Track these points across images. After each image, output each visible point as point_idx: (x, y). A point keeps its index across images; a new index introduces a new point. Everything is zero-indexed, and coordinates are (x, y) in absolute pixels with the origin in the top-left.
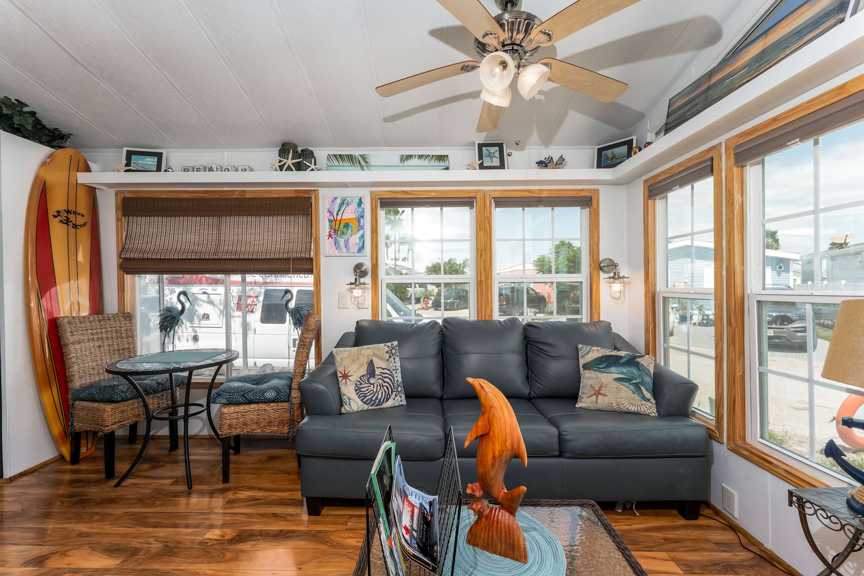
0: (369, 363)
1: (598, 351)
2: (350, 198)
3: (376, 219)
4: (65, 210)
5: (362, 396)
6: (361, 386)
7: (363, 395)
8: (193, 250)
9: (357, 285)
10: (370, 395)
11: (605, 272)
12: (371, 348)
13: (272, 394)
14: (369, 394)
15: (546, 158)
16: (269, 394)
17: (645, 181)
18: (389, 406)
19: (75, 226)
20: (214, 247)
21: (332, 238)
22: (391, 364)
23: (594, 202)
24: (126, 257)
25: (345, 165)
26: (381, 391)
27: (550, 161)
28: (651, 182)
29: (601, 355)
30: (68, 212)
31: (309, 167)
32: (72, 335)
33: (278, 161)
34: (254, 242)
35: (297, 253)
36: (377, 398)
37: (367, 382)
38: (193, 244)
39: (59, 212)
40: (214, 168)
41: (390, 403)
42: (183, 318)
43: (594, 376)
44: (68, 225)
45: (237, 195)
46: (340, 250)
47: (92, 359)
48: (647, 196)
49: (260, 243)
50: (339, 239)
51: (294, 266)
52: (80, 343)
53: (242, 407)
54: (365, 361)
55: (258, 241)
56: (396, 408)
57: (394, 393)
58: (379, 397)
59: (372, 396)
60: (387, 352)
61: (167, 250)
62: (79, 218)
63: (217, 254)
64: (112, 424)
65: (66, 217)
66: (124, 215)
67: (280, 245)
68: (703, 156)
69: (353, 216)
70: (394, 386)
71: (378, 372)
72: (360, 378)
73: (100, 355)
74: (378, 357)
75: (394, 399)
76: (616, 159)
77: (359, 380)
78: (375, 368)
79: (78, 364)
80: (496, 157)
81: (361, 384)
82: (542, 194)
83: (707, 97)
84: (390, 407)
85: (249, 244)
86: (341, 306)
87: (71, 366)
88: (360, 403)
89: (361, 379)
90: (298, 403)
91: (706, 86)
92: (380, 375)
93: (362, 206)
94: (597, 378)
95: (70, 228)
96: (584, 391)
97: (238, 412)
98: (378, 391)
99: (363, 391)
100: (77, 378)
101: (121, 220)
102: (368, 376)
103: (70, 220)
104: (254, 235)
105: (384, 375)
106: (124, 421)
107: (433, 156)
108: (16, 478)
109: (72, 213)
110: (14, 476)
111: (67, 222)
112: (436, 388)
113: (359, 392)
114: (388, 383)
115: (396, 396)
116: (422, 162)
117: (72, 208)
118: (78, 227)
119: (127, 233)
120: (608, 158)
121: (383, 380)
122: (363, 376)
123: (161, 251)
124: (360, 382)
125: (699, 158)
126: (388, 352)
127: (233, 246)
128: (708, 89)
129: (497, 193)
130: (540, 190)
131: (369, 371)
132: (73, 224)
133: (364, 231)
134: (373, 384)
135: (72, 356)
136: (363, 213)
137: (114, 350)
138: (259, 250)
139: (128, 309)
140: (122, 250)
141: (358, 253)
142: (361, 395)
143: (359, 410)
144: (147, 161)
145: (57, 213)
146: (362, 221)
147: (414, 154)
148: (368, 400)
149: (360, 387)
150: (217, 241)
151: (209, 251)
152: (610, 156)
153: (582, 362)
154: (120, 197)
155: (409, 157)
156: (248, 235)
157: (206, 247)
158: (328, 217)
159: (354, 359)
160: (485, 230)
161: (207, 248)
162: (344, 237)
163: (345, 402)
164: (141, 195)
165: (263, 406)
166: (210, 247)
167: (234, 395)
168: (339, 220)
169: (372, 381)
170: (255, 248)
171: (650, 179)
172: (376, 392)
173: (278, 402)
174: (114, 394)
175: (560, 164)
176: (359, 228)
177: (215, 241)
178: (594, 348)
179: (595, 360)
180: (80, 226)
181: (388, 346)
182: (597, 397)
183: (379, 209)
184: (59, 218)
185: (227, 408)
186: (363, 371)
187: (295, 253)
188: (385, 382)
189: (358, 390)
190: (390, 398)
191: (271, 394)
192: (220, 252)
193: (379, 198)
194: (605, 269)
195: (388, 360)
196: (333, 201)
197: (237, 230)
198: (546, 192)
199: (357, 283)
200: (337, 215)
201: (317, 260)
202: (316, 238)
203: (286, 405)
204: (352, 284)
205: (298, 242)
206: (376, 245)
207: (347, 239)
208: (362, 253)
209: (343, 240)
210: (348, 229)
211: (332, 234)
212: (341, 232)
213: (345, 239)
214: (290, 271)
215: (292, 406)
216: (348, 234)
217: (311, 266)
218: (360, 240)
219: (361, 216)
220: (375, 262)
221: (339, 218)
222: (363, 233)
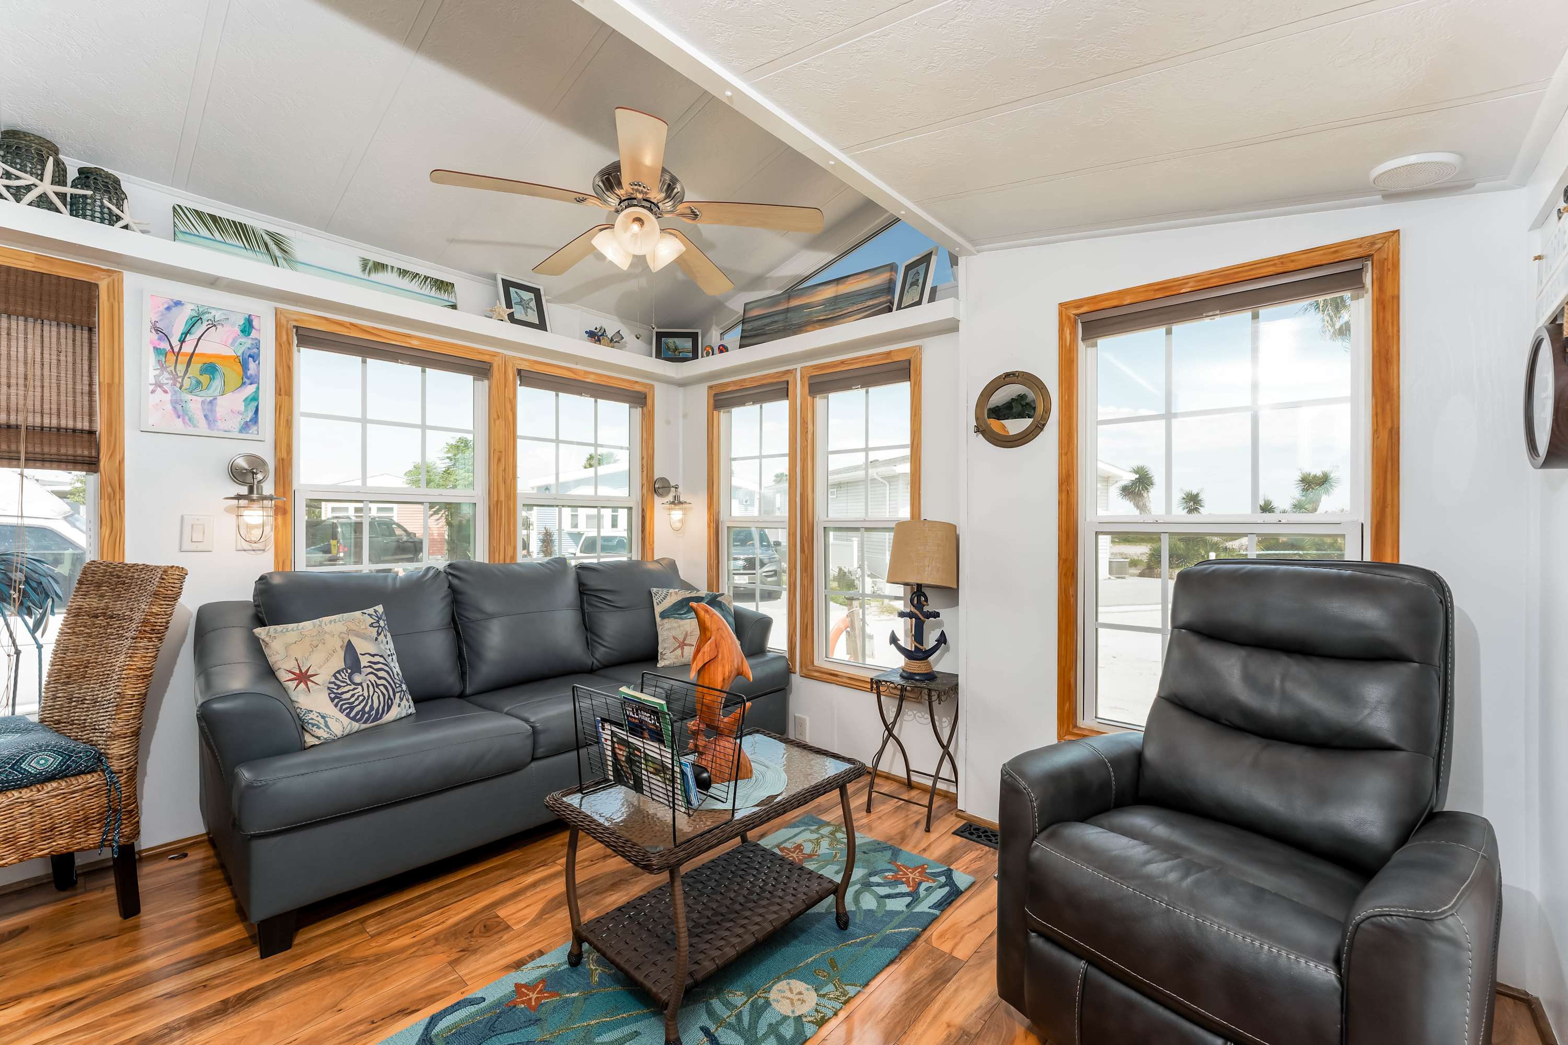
0: (347, 646)
1: (676, 593)
2: (222, 313)
3: (289, 369)
5: (347, 709)
6: (340, 691)
7: (347, 706)
9: (254, 500)
10: (359, 704)
11: (661, 495)
12: (339, 621)
13: (47, 761)
14: (357, 703)
15: (596, 329)
16: (38, 763)
17: (710, 388)
18: (392, 719)
21: (166, 391)
22: (382, 646)
23: (649, 401)
25: (230, 241)
26: (376, 695)
27: (602, 335)
28: (717, 391)
29: (680, 598)
35: (42, 413)
36: (372, 708)
37: (349, 683)
41: (394, 713)
43: (675, 625)
46: (190, 420)
48: (711, 407)
50: (187, 396)
51: (29, 445)
54: (337, 644)
56: (404, 720)
57: (398, 695)
58: (376, 706)
59: (362, 705)
60: (371, 625)
68: (779, 377)
69: (229, 352)
70: (395, 683)
71: (364, 661)
72: (334, 675)
74: (358, 635)
75: (399, 705)
76: (680, 352)
77: (333, 680)
78: (360, 656)
80: (531, 308)
81: (339, 687)
82: (587, 378)
83: (787, 318)
84: (394, 721)
86: (187, 545)
88: (346, 721)
89: (337, 678)
90: (128, 769)
91: (785, 307)
92: (370, 667)
93: (254, 334)
94: (679, 627)
96: (666, 645)
98: (371, 694)
99: (345, 700)
102: (349, 671)
105: (376, 667)
107: (426, 278)
112: (451, 680)
113: (338, 703)
114: (384, 679)
115: (401, 699)
116: (404, 283)
120: (668, 348)
121: (376, 675)
122: (338, 672)
124: (336, 684)
125: (774, 378)
126: (374, 625)
128: (787, 310)
129: (526, 363)
130: (586, 372)
131: (348, 662)
133: (258, 388)
134: (360, 684)
136: (255, 350)
141: (240, 431)
142: (344, 707)
143: (345, 733)
146: (252, 365)
147: (390, 264)
148: (357, 713)
149: (338, 693)
152: (672, 346)
153: (658, 610)
155: (379, 267)
158: (151, 342)
159: (315, 643)
160: (506, 419)
162: (202, 394)
163: (313, 725)
165: (20, 795)
168: (185, 354)
169: (357, 678)
171: (716, 386)
172: (369, 696)
173: (66, 776)
175: (616, 342)
176: (245, 380)
178: (671, 591)
179: (674, 605)
181: (370, 615)
182: (683, 649)
183: (295, 348)
186: (338, 662)
187: (37, 415)
188: (380, 678)
189: (336, 698)
190: (392, 704)
191: (41, 762)
193: (294, 327)
194: (660, 491)
195: (376, 639)
196: (168, 309)
198: (593, 376)
199: (255, 496)
200: (179, 341)
201: (113, 439)
202: (110, 385)
203: (95, 779)
204: (239, 497)
205: (43, 387)
206: (287, 420)
207: (209, 399)
208: (252, 433)
209: (200, 399)
210: (214, 378)
211: (166, 381)
212: (194, 382)
213: (203, 399)
214: (19, 459)
215: (114, 777)
216: (212, 389)
217: (93, 452)
218: (246, 406)
219: (250, 356)
220: (286, 456)
221: (188, 348)
222: (255, 392)
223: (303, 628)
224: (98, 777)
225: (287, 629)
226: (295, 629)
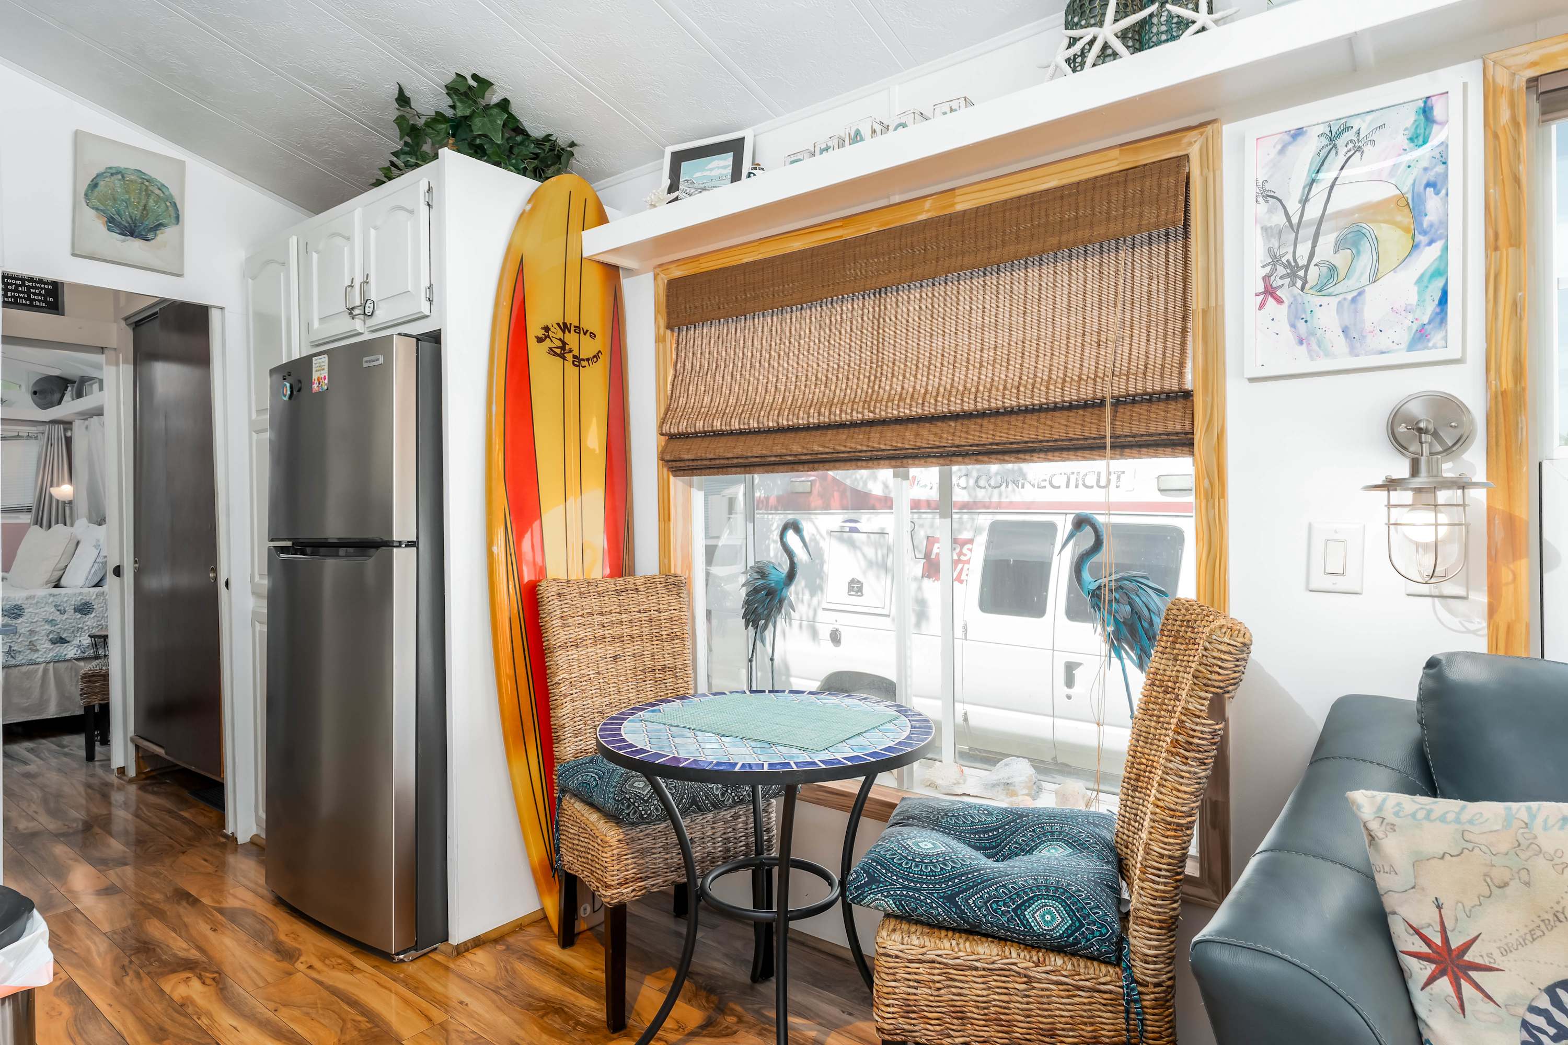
2: (1369, 118)
3: (1518, 181)
4: (558, 324)
8: (813, 400)
9: (1421, 490)
13: (1054, 918)
16: (1043, 917)
19: (578, 361)
20: (865, 386)
21: (1279, 301)
24: (672, 431)
30: (565, 327)
31: (1190, 23)
32: (564, 626)
33: (1066, 42)
34: (978, 354)
35: (1128, 374)
38: (813, 382)
39: (547, 329)
40: (866, 131)
42: (792, 593)
44: (564, 358)
45: (928, 211)
46: (1320, 346)
47: (600, 689)
49: (999, 357)
50: (1313, 300)
51: (1117, 424)
52: (577, 646)
53: (947, 945)
55: (992, 352)
61: (754, 404)
62: (585, 339)
63: (872, 405)
64: (620, 884)
65: (560, 339)
66: (669, 327)
67: (1067, 354)
69: (1385, 192)
72: (1551, 991)
73: (616, 680)
77: (1544, 1002)
79: (573, 700)
85: (964, 364)
86: (1320, 581)
87: (559, 702)
89: (1557, 1002)
90: (1157, 985)
93: (1436, 135)
95: (568, 364)
97: (933, 962)
100: (568, 734)
101: (664, 340)
103: (567, 347)
104: (979, 333)
106: (647, 878)
108: (467, 950)
109: (573, 329)
110: (465, 943)
111: (561, 351)
117: (572, 320)
118: (583, 363)
119: (676, 371)
122: (1564, 984)
123: (741, 408)
124: (1551, 1021)
127: (916, 375)
132: (574, 357)
133: (1446, 248)
135: (560, 678)
136: (1440, 169)
137: (643, 671)
138: (996, 379)
139: (677, 568)
140: (667, 413)
141: (1411, 347)
144: (711, 170)
145: (543, 332)
146: (1432, 203)
150: (874, 365)
151: (852, 397)
154: (664, 278)
156: (960, 335)
157: (844, 388)
158: (1258, 221)
159: (1499, 874)
161: (846, 389)
162: (1340, 288)
164: (703, 266)
165: (1018, 958)
166: (854, 387)
167: (918, 890)
168: (1309, 224)
170: (983, 376)
173: (1074, 954)
174: (623, 804)
176: (1419, 238)
177: (868, 366)
180: (588, 360)
184: (547, 343)
185: (897, 936)
186: (1563, 954)
187: (1123, 378)
191: (1048, 917)
192: (880, 398)
193: (1530, 79)
196: (1284, 149)
197: (928, 322)
199: (1423, 480)
200: (1300, 202)
201: (1209, 399)
202: (1205, 312)
203: (1108, 979)
204: (1391, 484)
205: (1132, 336)
206: (1515, 304)
207: (1349, 297)
208: (1435, 347)
209: (1334, 301)
210: (1359, 252)
211: (1280, 282)
212: (1325, 270)
213: (1340, 298)
214: (1104, 448)
215: (1133, 989)
216: (1357, 274)
217: (1187, 424)
218: (1421, 293)
219: (1428, 185)
220: (1511, 385)
221: (1313, 211)
222: (1441, 256)
223: (1471, 822)
224: (1114, 977)
225: (1429, 812)
226: (1451, 817)
